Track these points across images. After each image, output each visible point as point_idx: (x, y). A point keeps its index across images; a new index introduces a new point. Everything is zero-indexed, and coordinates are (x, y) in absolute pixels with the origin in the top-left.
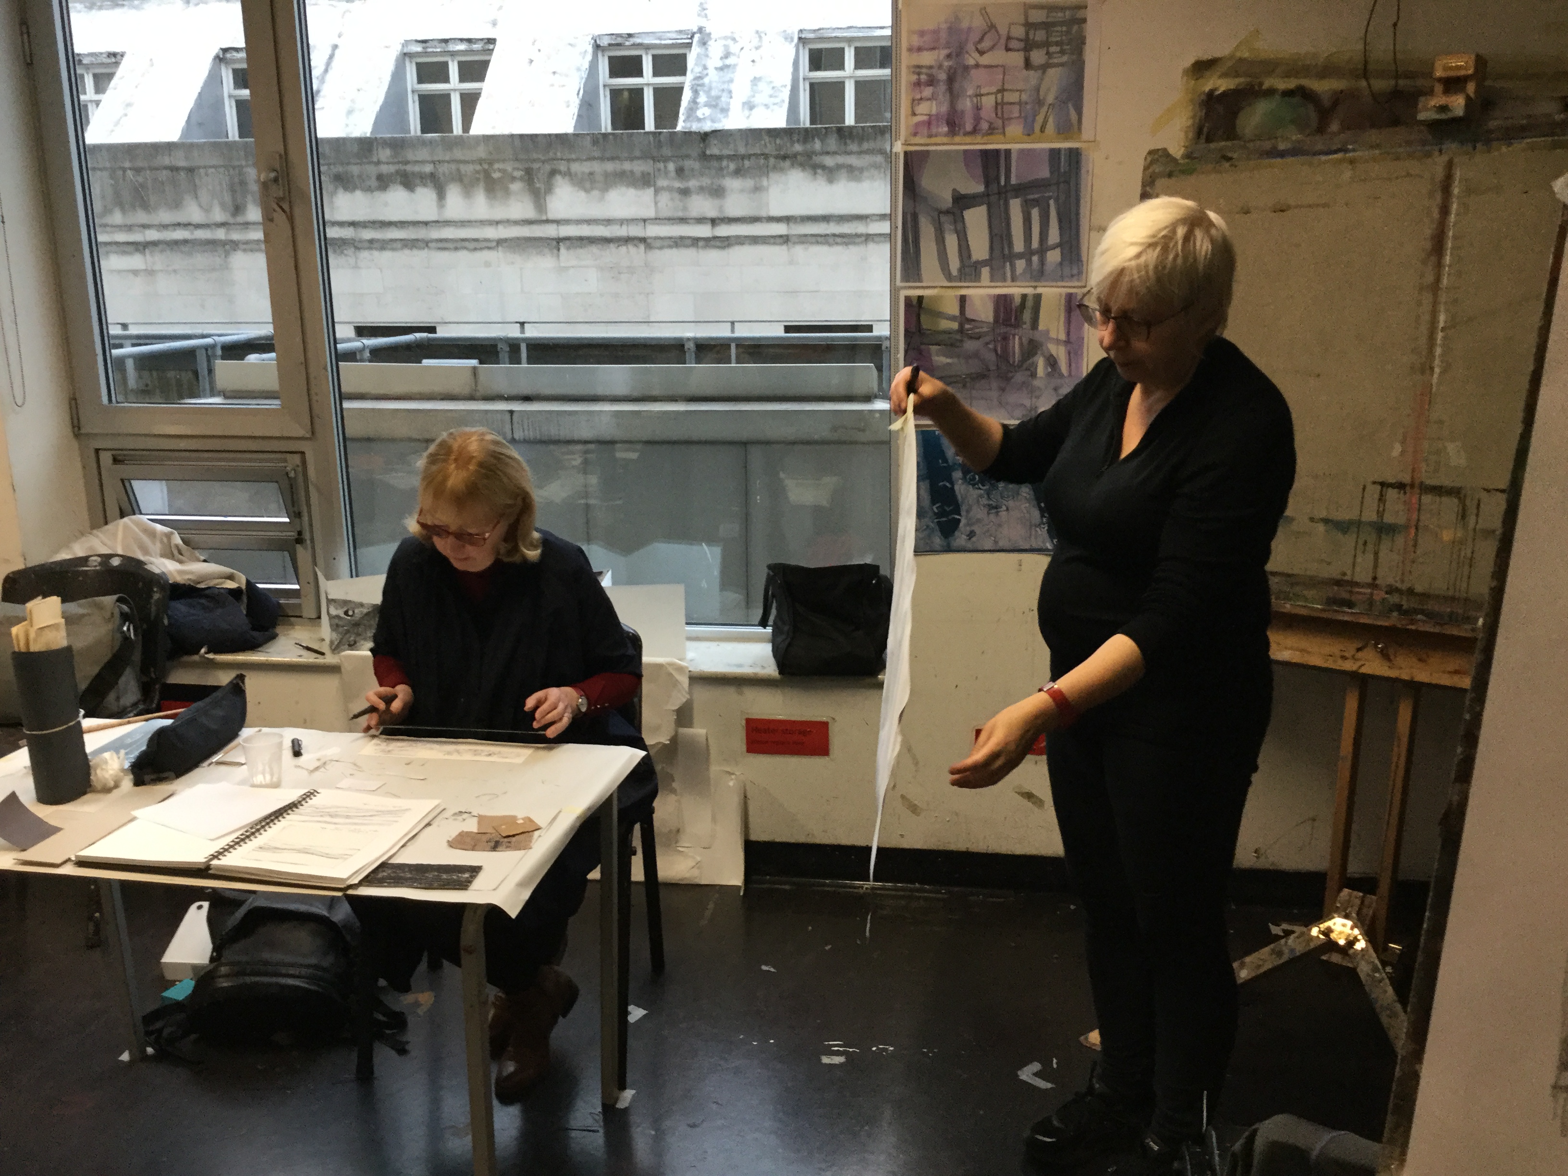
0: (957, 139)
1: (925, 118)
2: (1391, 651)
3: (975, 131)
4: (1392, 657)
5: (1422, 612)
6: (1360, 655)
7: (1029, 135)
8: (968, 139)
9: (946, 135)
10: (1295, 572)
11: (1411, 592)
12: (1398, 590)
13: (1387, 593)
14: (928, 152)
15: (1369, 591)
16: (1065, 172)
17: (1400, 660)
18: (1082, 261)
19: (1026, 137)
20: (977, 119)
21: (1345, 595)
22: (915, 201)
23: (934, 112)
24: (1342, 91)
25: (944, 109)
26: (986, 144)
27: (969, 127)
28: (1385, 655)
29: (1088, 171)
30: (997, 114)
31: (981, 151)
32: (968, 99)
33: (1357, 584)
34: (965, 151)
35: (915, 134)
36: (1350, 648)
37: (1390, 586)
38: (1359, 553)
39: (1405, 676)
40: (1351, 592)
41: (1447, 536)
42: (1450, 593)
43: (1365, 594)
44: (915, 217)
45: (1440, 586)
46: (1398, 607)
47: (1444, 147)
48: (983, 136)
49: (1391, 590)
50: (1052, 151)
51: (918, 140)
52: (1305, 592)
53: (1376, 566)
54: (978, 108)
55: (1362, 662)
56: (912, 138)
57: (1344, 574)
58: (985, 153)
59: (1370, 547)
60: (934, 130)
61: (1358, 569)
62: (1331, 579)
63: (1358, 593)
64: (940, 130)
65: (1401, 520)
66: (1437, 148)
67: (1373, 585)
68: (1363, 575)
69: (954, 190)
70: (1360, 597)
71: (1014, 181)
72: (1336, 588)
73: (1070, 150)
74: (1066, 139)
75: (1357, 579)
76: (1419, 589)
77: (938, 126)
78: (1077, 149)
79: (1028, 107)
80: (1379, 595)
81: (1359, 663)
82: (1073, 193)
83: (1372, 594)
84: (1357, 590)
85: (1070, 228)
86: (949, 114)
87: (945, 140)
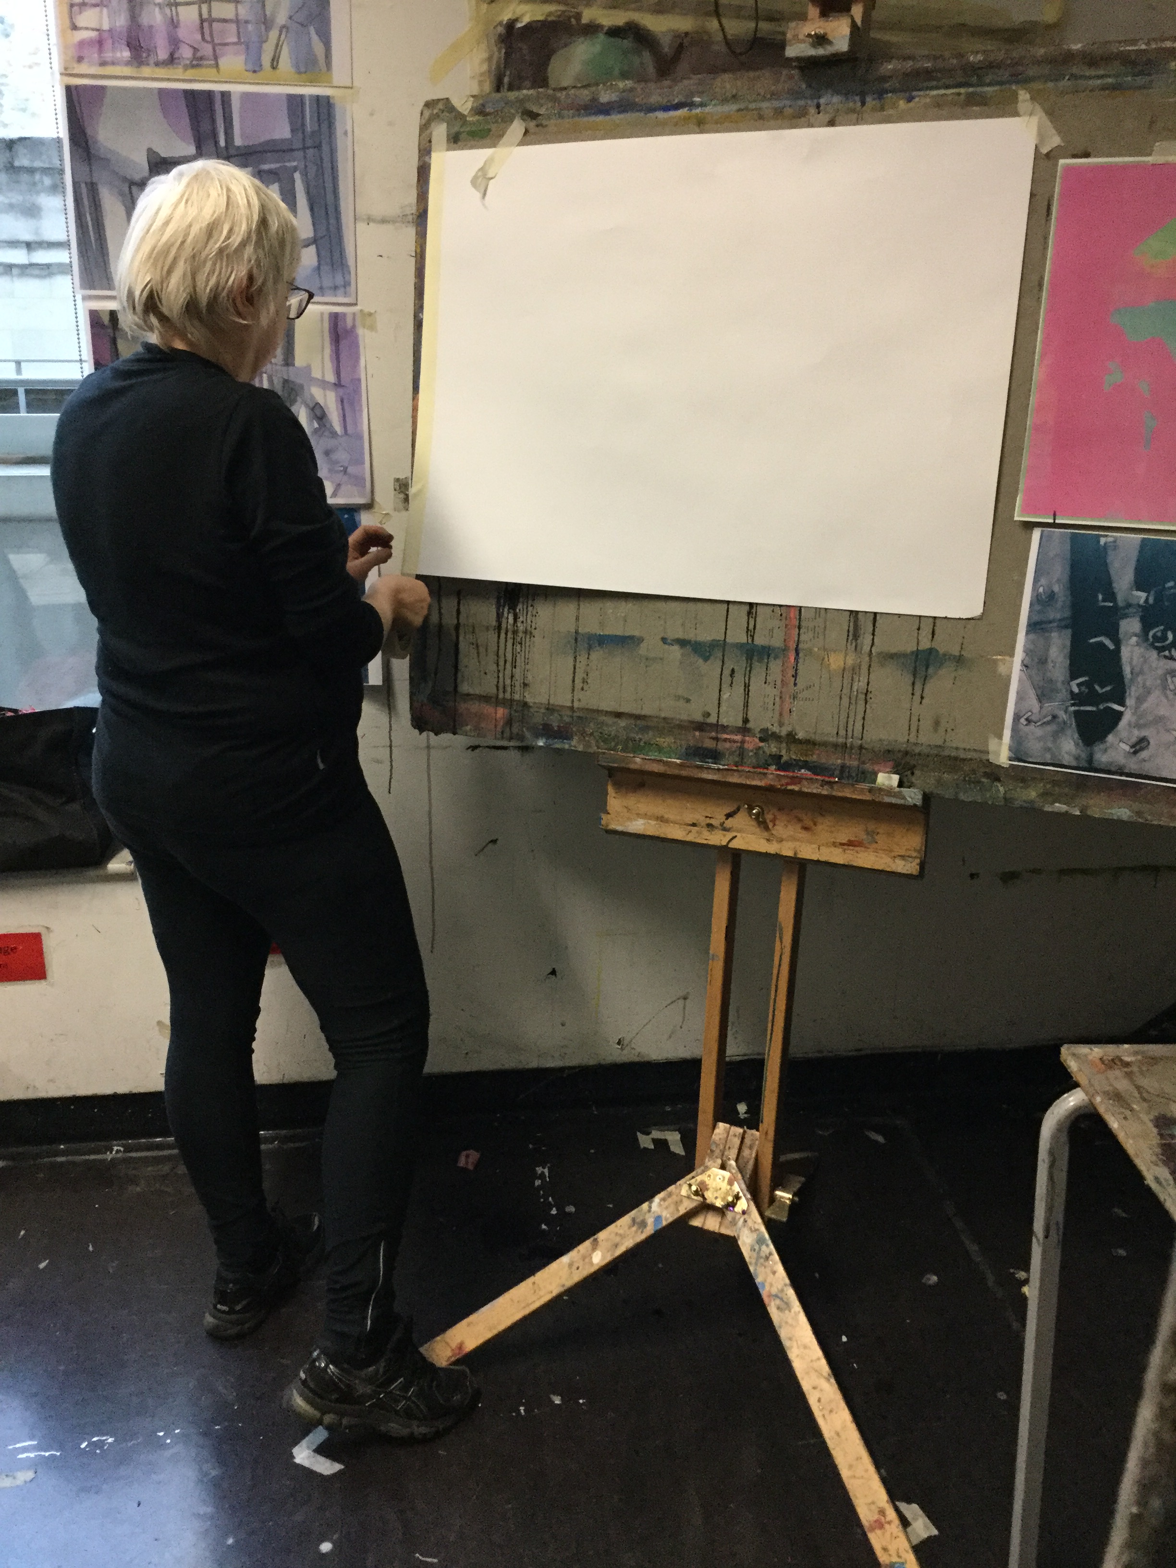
0: (146, 71)
1: (93, 34)
2: (769, 817)
3: (172, 60)
4: (770, 825)
5: (806, 765)
6: (729, 823)
7: (255, 72)
8: (161, 72)
9: (128, 64)
10: (645, 712)
11: (791, 738)
12: (776, 737)
13: (762, 740)
14: (103, 88)
15: (738, 738)
16: (313, 132)
17: (780, 830)
18: (348, 266)
19: (250, 74)
20: (175, 42)
21: (709, 744)
22: (90, 164)
23: (106, 27)
24: (687, 34)
25: (122, 21)
26: (190, 81)
27: (163, 55)
28: (762, 823)
29: (346, 133)
30: (203, 34)
31: (186, 92)
32: (157, 9)
33: (724, 728)
34: (161, 91)
35: (80, 59)
36: (718, 814)
37: (764, 731)
38: (725, 686)
39: (787, 851)
40: (717, 739)
41: (836, 661)
42: (841, 740)
43: (735, 742)
44: (93, 189)
45: (828, 731)
46: (776, 759)
47: (822, 101)
48: (186, 67)
49: (766, 736)
50: (291, 98)
51: (83, 68)
52: (660, 740)
53: (746, 705)
54: (174, 24)
55: (734, 834)
56: (75, 65)
57: (708, 715)
58: (190, 95)
59: (739, 678)
60: (108, 55)
61: (723, 708)
62: (692, 722)
63: (725, 740)
64: (118, 55)
65: (777, 642)
66: (811, 103)
67: (744, 730)
68: (731, 717)
69: (150, 150)
70: (728, 745)
71: (238, 141)
72: (697, 733)
73: (318, 99)
74: (312, 82)
75: (724, 721)
76: (801, 735)
77: (114, 49)
78: (328, 97)
79: (250, 27)
80: (752, 743)
81: (730, 835)
82: (327, 165)
83: (743, 742)
84: (725, 736)
85: (327, 219)
86: (130, 30)
87: (127, 71)
